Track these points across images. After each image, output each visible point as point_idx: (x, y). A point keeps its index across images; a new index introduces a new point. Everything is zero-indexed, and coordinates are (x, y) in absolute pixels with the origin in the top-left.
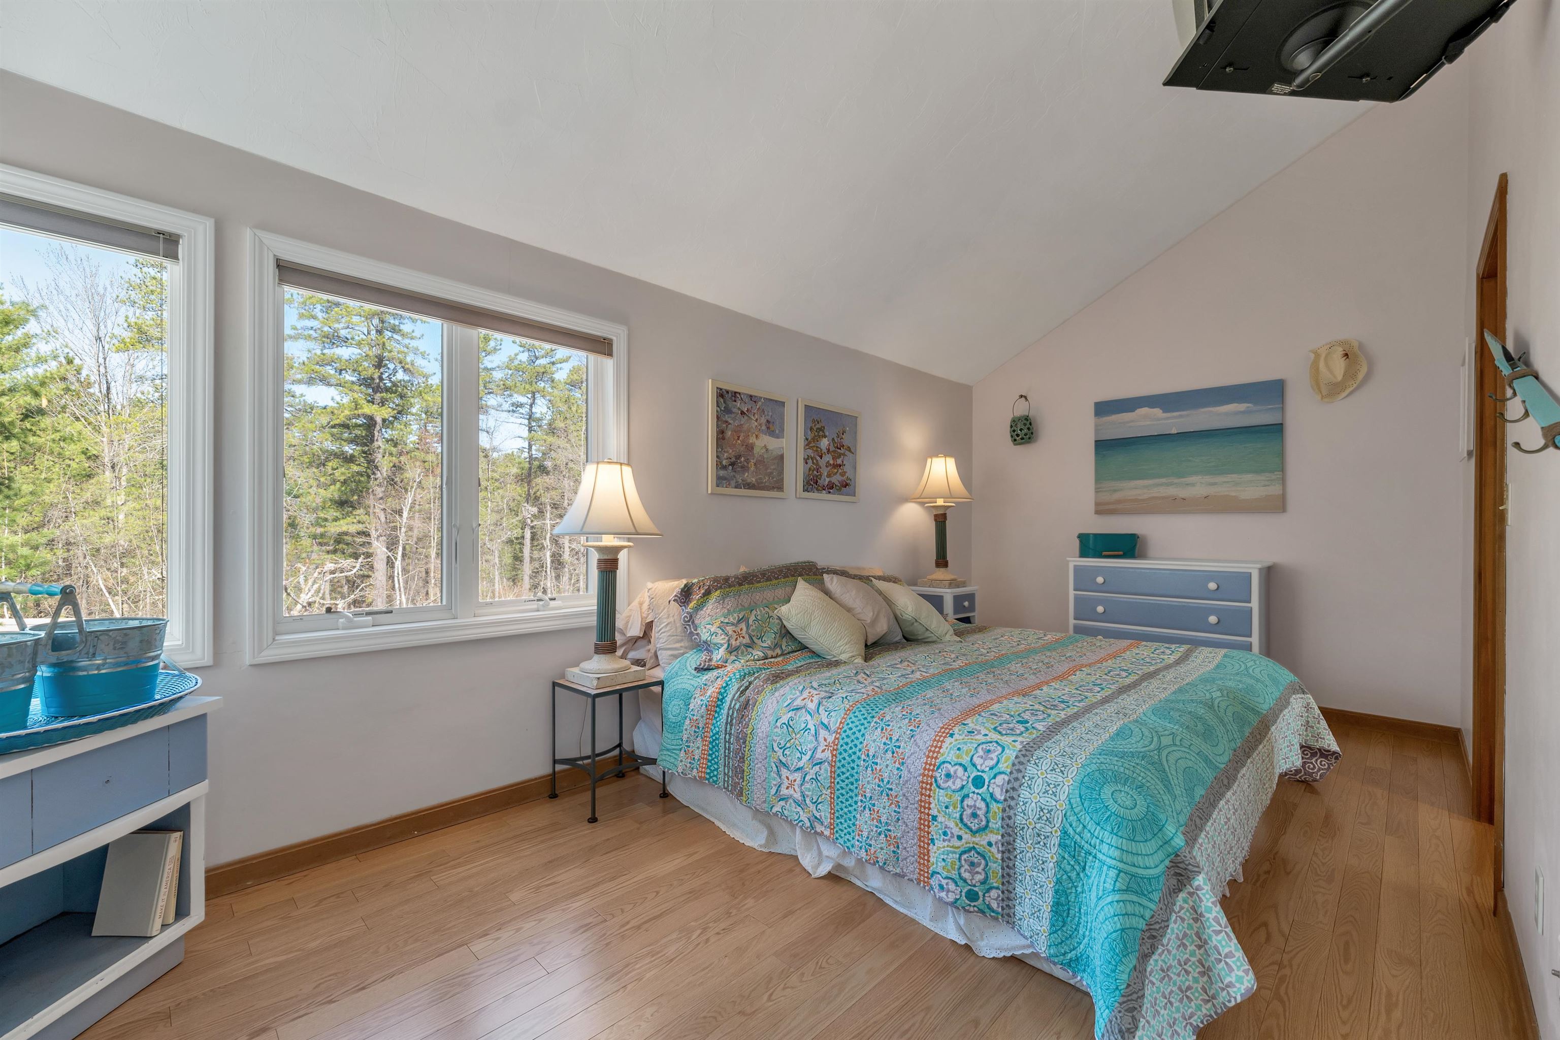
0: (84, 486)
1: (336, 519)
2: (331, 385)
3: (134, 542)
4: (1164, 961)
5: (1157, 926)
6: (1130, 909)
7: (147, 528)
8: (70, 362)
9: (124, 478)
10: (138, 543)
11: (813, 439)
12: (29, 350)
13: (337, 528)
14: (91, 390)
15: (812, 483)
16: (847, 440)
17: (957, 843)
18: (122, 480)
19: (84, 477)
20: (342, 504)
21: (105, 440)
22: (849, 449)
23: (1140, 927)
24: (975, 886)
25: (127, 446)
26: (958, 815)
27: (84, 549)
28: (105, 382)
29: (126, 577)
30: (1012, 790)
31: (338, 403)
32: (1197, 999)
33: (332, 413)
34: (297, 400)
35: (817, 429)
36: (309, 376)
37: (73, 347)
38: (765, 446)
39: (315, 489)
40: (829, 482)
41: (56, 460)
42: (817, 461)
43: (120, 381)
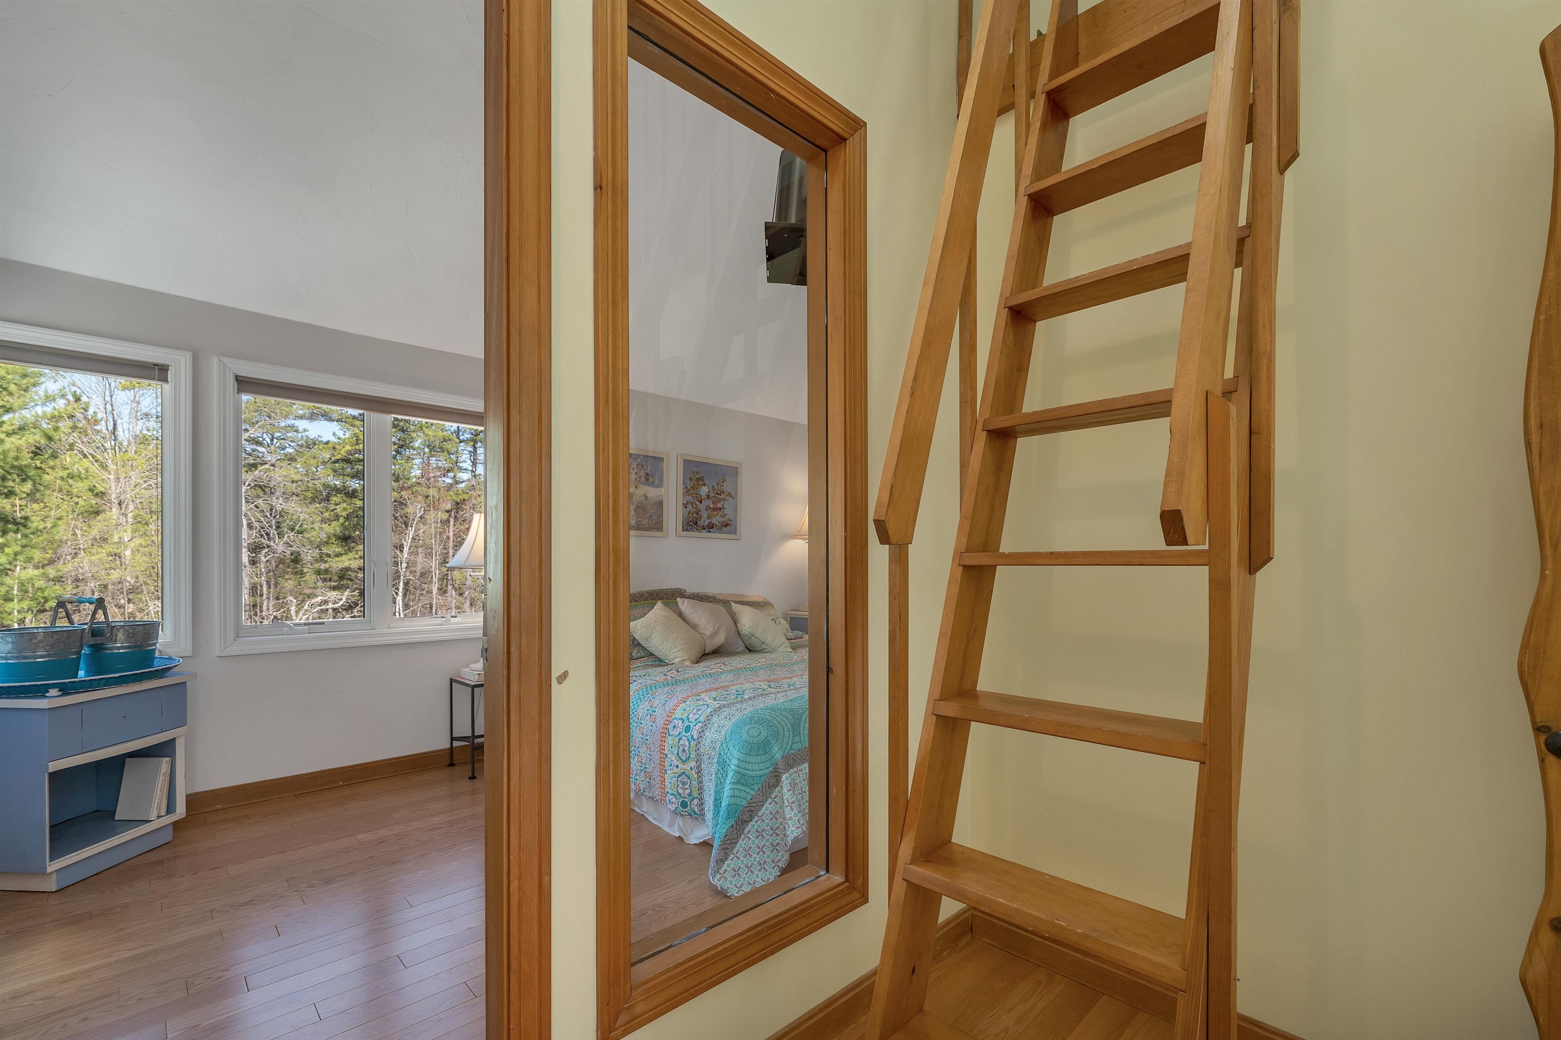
0: (92, 523)
1: (338, 555)
2: (333, 421)
3: (141, 578)
4: (758, 826)
5: (754, 805)
6: (736, 793)
7: (153, 564)
8: (78, 399)
9: (130, 515)
10: (144, 580)
11: (693, 487)
12: (38, 388)
13: (339, 564)
14: (98, 428)
15: (692, 524)
16: (727, 487)
17: (676, 770)
18: (128, 518)
19: (92, 514)
20: (345, 539)
21: (111, 477)
22: (730, 495)
23: (743, 804)
24: (685, 798)
25: (133, 484)
26: (676, 752)
27: (92, 585)
28: (111, 419)
29: (133, 613)
30: (702, 732)
31: (339, 438)
32: (782, 850)
33: (334, 448)
34: (300, 435)
35: (697, 478)
36: (311, 411)
37: (80, 385)
38: (644, 495)
39: (319, 524)
40: (709, 522)
41: (64, 497)
42: (696, 505)
43: (126, 418)
